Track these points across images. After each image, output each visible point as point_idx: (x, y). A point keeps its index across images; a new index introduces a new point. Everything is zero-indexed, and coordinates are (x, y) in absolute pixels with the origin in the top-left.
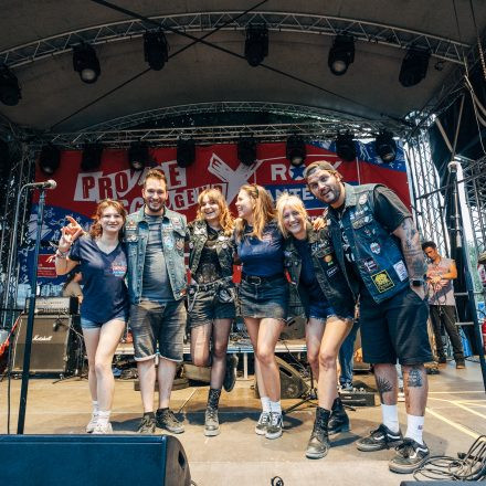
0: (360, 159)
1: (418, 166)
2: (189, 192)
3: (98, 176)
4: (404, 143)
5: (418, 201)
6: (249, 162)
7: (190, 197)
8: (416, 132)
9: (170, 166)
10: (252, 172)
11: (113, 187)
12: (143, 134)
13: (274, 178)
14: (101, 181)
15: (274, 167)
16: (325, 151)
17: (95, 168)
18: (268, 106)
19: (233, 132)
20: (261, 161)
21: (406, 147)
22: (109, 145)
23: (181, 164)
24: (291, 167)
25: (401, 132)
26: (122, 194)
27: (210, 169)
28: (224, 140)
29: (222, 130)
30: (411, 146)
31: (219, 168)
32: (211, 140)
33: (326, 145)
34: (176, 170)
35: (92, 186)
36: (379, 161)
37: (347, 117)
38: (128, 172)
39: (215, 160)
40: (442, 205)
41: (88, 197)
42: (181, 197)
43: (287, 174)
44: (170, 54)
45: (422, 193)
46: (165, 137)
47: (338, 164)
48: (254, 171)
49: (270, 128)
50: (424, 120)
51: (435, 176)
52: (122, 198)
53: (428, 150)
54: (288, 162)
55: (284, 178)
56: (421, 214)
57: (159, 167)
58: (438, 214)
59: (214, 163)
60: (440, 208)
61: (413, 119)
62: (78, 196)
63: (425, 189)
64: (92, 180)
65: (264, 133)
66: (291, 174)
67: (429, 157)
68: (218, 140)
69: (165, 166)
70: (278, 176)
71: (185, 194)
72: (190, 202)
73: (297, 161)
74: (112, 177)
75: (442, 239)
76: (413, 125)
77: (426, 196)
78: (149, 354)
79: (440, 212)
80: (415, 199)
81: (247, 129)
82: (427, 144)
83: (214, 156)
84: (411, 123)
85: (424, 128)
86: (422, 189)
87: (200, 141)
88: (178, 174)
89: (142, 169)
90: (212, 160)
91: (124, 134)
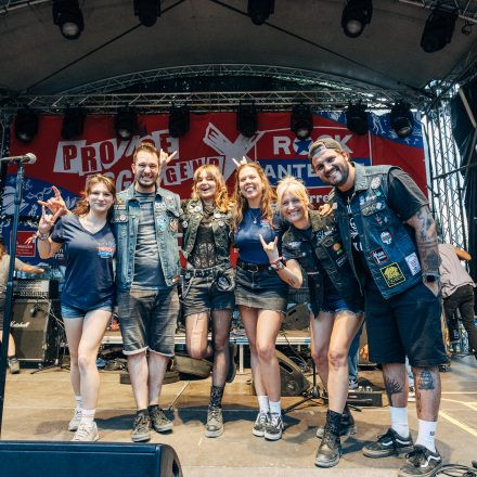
0: (373, 133)
1: (437, 142)
2: (182, 165)
3: (81, 144)
4: (422, 116)
5: (435, 182)
6: (249, 134)
7: (183, 170)
8: (436, 103)
9: (161, 136)
10: (252, 144)
11: (97, 157)
12: (132, 98)
13: (276, 152)
14: (84, 151)
15: (276, 139)
16: (333, 123)
17: (77, 136)
18: (272, 70)
19: (232, 99)
20: (262, 133)
21: (424, 120)
22: (93, 110)
23: (173, 134)
24: (296, 140)
25: (419, 103)
26: (107, 166)
27: (205, 140)
28: (221, 108)
29: (221, 97)
30: (429, 119)
31: (215, 139)
32: (207, 108)
33: (335, 115)
34: (168, 140)
35: (74, 156)
36: (394, 136)
37: (360, 84)
38: (113, 141)
39: (211, 130)
40: (462, 186)
41: (69, 168)
42: (173, 171)
43: (291, 147)
44: (163, 7)
45: (440, 173)
46: (156, 103)
47: (347, 138)
48: (255, 143)
49: (274, 96)
50: (446, 90)
51: (455, 154)
52: (107, 171)
53: (449, 124)
54: (292, 135)
55: (288, 152)
56: (438, 195)
57: (148, 137)
58: (456, 196)
59: (210, 133)
60: (459, 189)
61: (433, 89)
62: (59, 167)
63: (443, 167)
64: (74, 149)
65: (267, 101)
66: (296, 148)
67: (449, 132)
68: (216, 108)
69: (156, 136)
70: (281, 150)
71: (177, 168)
72: (183, 176)
73: (303, 133)
74: (96, 146)
75: (459, 223)
76: (434, 95)
77: (444, 176)
78: (139, 348)
79: (459, 194)
80: (432, 179)
81: (247, 96)
82: (448, 118)
83: (211, 125)
84: (431, 94)
85: (445, 100)
86: (439, 167)
87: (195, 108)
88: (170, 145)
89: (129, 139)
90: (208, 130)
91: (109, 98)
